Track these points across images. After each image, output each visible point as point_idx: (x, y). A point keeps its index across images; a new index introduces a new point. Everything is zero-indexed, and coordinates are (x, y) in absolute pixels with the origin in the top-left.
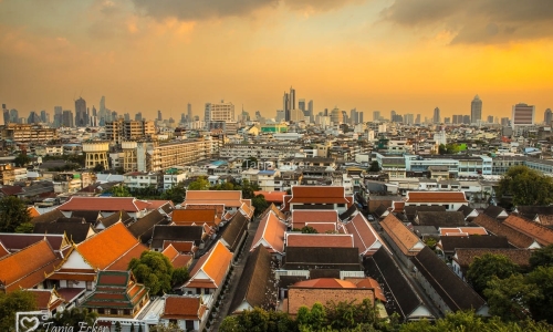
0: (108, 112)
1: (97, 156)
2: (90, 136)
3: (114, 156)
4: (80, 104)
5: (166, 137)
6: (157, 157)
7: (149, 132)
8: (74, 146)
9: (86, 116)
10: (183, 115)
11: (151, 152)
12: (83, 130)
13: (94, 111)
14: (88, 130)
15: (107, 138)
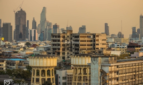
0: (49, 24)
1: (43, 71)
2: (32, 50)
3: (62, 73)
4: (21, 15)
5: (118, 53)
6: (113, 75)
7: (100, 47)
8: (17, 61)
9: (25, 29)
10: (134, 29)
11: (107, 69)
12: (22, 44)
13: (34, 23)
14: (28, 44)
15: (53, 52)
